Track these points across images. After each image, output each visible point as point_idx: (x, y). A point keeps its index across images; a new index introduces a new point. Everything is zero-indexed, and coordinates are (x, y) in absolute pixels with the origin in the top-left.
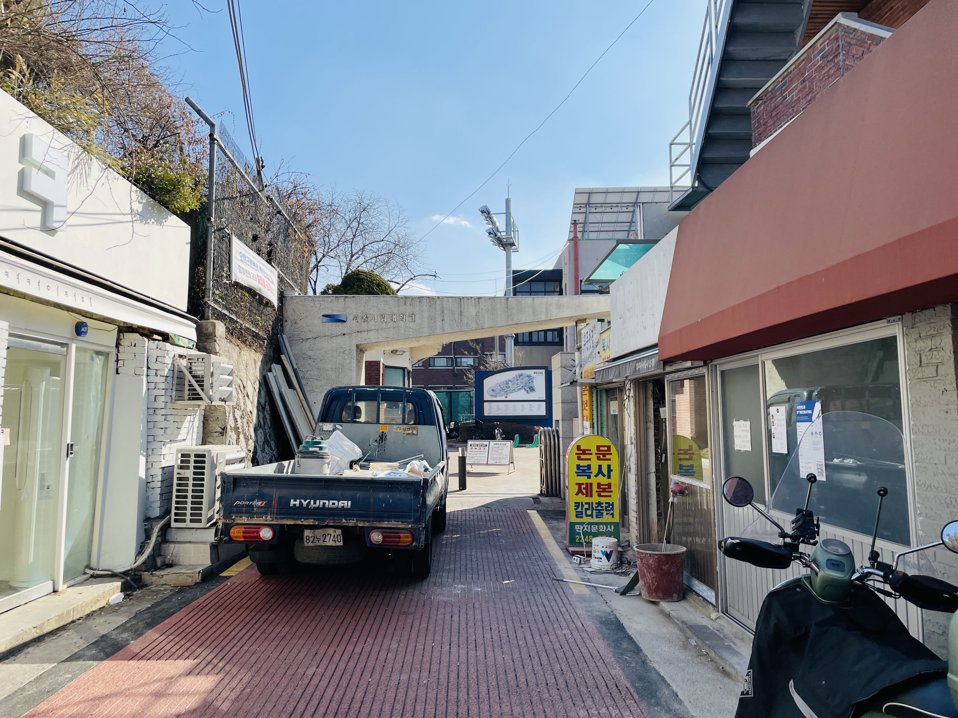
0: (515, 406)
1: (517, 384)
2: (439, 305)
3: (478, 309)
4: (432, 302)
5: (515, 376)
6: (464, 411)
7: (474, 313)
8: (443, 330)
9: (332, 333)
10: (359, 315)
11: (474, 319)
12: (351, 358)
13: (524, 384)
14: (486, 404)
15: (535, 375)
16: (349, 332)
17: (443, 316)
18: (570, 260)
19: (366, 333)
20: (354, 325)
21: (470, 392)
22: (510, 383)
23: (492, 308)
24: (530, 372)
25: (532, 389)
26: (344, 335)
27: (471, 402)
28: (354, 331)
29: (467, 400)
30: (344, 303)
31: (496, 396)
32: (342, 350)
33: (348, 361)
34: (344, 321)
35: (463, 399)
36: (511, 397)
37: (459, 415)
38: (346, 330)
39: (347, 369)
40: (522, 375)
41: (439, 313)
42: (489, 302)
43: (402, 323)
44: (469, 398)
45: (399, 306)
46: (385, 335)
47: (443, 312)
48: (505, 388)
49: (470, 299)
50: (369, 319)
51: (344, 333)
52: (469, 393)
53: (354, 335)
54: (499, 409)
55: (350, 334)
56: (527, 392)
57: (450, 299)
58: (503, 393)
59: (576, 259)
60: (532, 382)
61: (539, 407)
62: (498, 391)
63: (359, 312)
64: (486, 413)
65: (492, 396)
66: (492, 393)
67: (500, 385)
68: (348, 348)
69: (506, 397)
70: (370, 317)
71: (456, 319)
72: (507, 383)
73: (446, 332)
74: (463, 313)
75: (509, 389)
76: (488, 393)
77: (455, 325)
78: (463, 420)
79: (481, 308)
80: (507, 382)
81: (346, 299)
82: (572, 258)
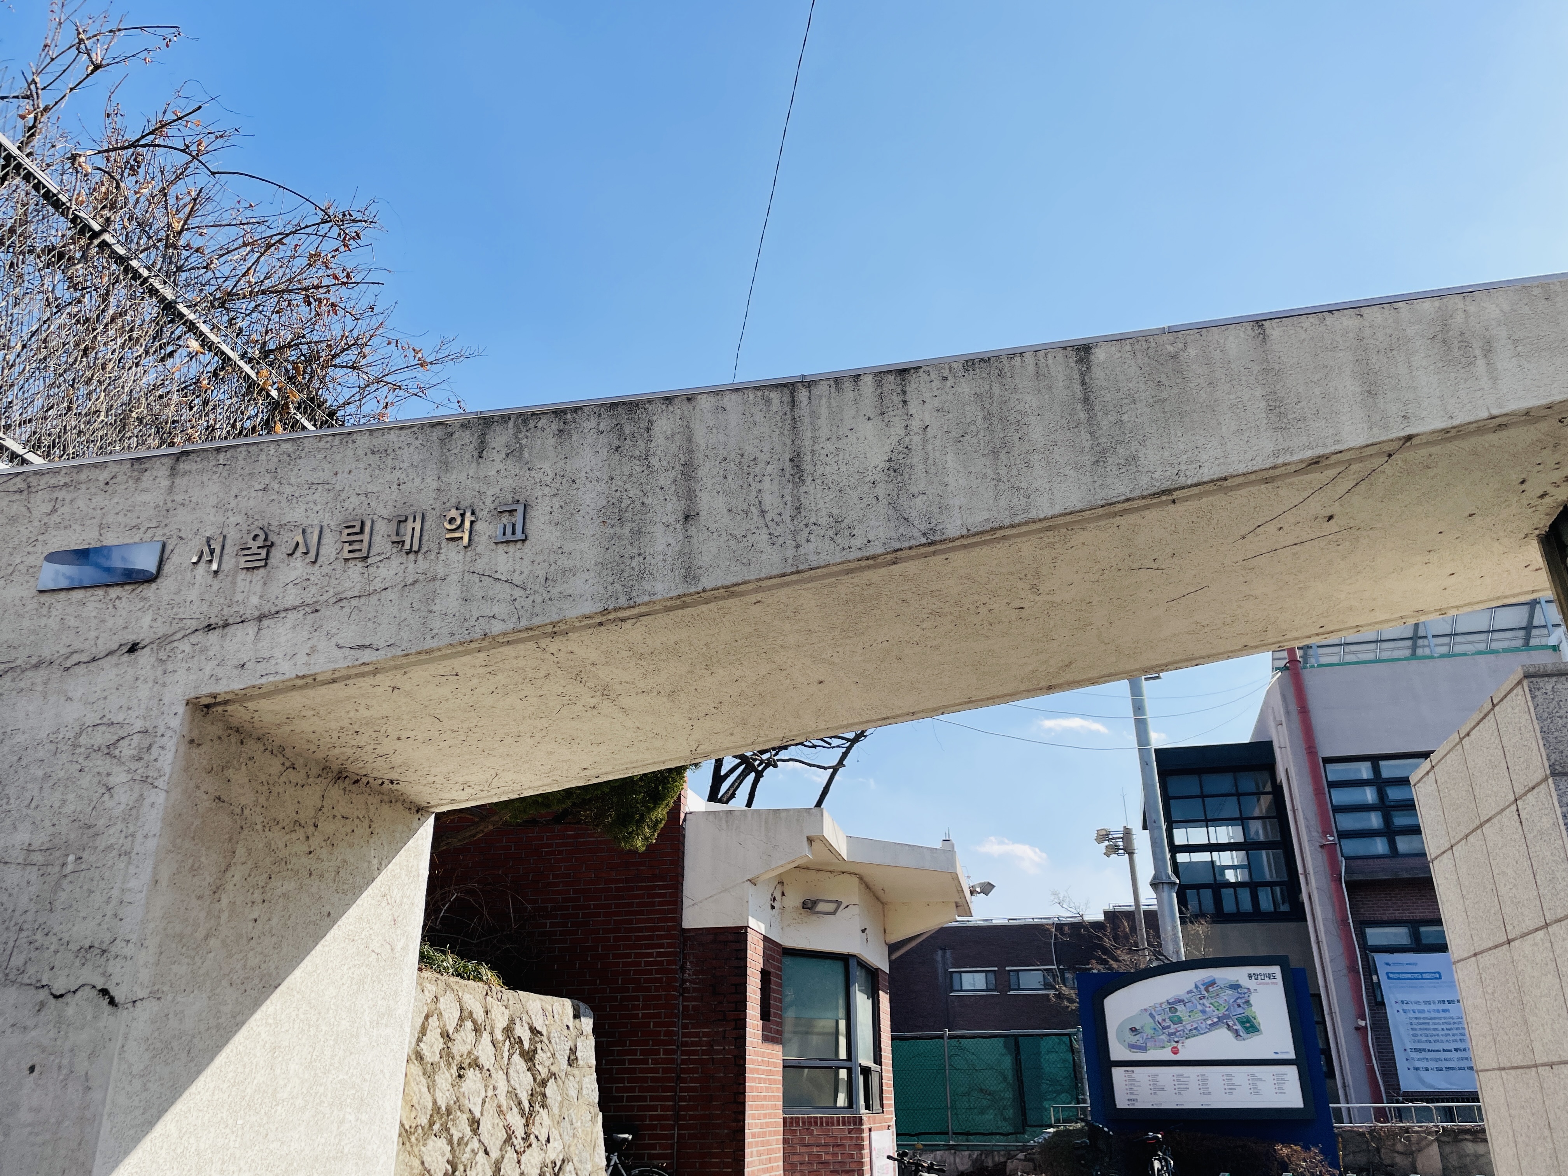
0: (1204, 1079)
1: (1203, 1012)
2: (670, 438)
3: (898, 430)
4: (627, 430)
5: (1192, 987)
6: (1059, 1093)
7: (878, 458)
8: (690, 575)
9: (77, 645)
10: (233, 536)
11: (880, 490)
12: (145, 780)
13: (1223, 1011)
14: (1118, 1073)
15: (1251, 984)
16: (161, 629)
17: (691, 496)
18: (1287, 713)
19: (251, 629)
20: (193, 594)
21: (1069, 1035)
22: (1180, 1007)
23: (988, 417)
24: (1238, 974)
25: (1250, 1026)
26: (133, 648)
27: (1076, 1066)
28: (192, 625)
29: (1065, 1061)
30: (166, 483)
31: (1144, 1049)
32: (101, 737)
33: (123, 797)
34: (150, 579)
35: (1053, 1057)
36: (1190, 1050)
37: (1046, 1104)
38: (146, 620)
39: (109, 848)
40: (1212, 983)
41: (664, 479)
42: (966, 388)
43: (453, 554)
44: (1069, 1056)
45: (445, 465)
46: (350, 634)
47: (688, 471)
48: (1168, 1023)
49: (848, 385)
50: (277, 555)
51: (132, 638)
52: (1066, 1039)
53: (185, 646)
54: (1157, 1088)
55: (164, 641)
56: (1237, 1034)
57: (731, 401)
58: (1163, 1037)
59: (1304, 711)
60: (1247, 1002)
61: (1280, 1081)
62: (1149, 1031)
63: (233, 520)
64: (1122, 1103)
65: (1133, 1047)
66: (1133, 1039)
67: (1151, 1015)
68: (138, 725)
69: (1175, 1051)
70: (284, 542)
71: (769, 501)
72: (1173, 1009)
73: (707, 582)
74: (808, 467)
75: (1180, 1027)
76: (1122, 1041)
77: (762, 539)
78: (1058, 1121)
79: (915, 424)
80: (1172, 1005)
81: (183, 466)
82: (1293, 707)
